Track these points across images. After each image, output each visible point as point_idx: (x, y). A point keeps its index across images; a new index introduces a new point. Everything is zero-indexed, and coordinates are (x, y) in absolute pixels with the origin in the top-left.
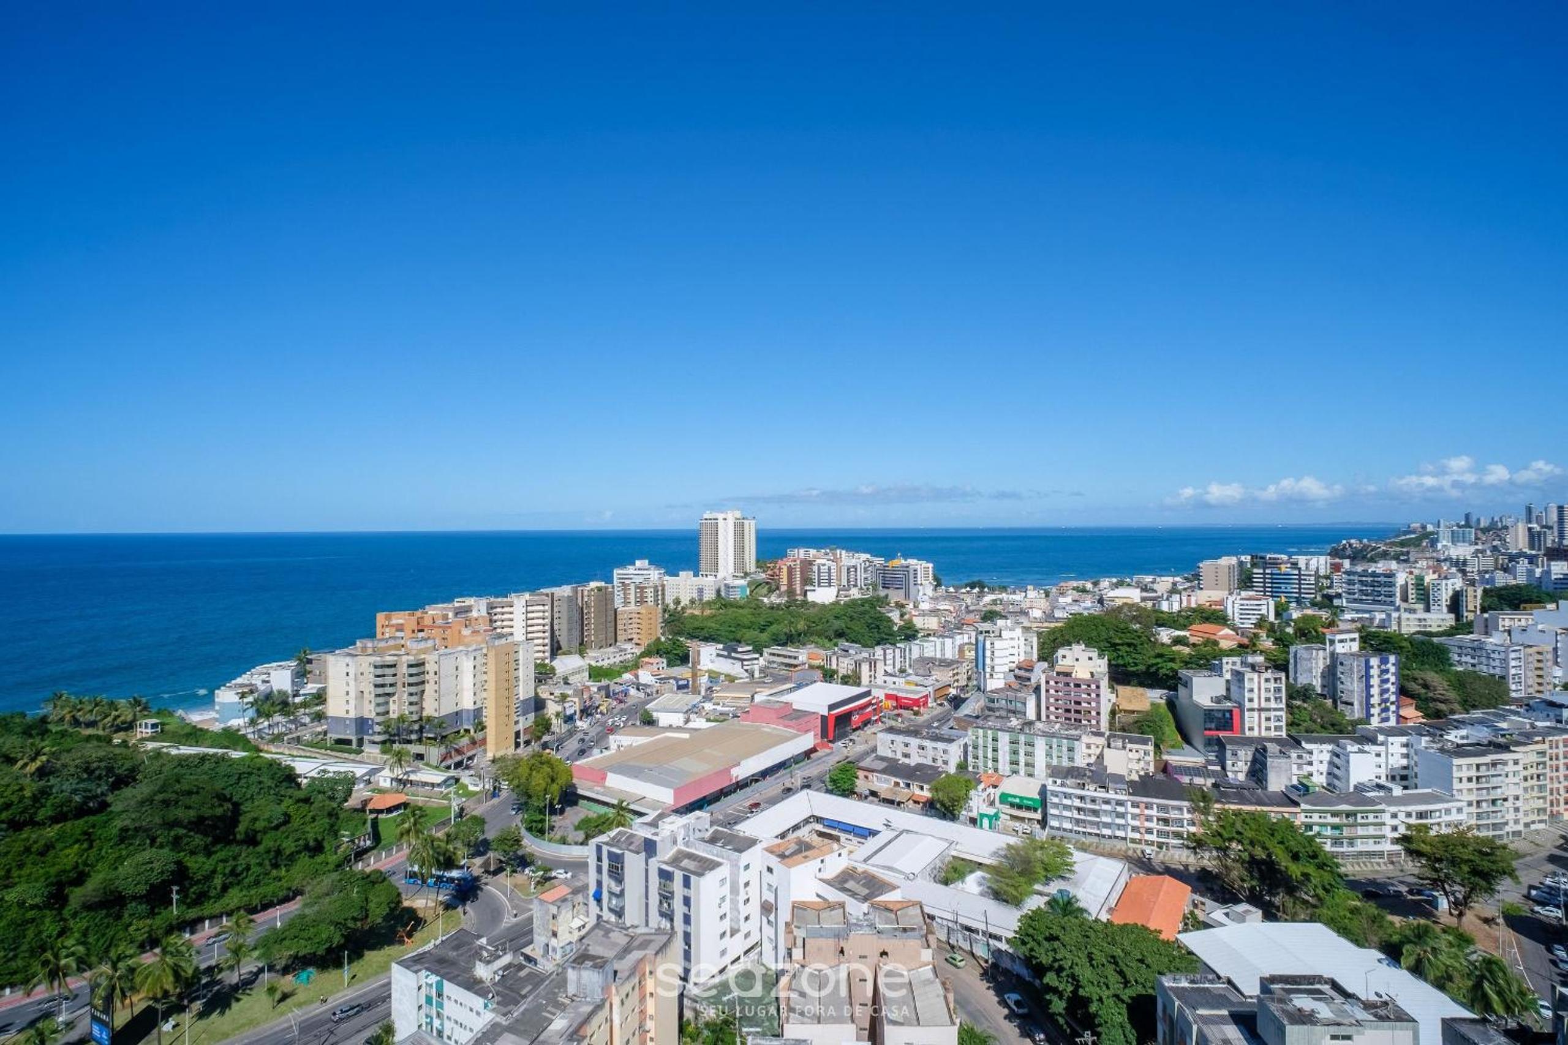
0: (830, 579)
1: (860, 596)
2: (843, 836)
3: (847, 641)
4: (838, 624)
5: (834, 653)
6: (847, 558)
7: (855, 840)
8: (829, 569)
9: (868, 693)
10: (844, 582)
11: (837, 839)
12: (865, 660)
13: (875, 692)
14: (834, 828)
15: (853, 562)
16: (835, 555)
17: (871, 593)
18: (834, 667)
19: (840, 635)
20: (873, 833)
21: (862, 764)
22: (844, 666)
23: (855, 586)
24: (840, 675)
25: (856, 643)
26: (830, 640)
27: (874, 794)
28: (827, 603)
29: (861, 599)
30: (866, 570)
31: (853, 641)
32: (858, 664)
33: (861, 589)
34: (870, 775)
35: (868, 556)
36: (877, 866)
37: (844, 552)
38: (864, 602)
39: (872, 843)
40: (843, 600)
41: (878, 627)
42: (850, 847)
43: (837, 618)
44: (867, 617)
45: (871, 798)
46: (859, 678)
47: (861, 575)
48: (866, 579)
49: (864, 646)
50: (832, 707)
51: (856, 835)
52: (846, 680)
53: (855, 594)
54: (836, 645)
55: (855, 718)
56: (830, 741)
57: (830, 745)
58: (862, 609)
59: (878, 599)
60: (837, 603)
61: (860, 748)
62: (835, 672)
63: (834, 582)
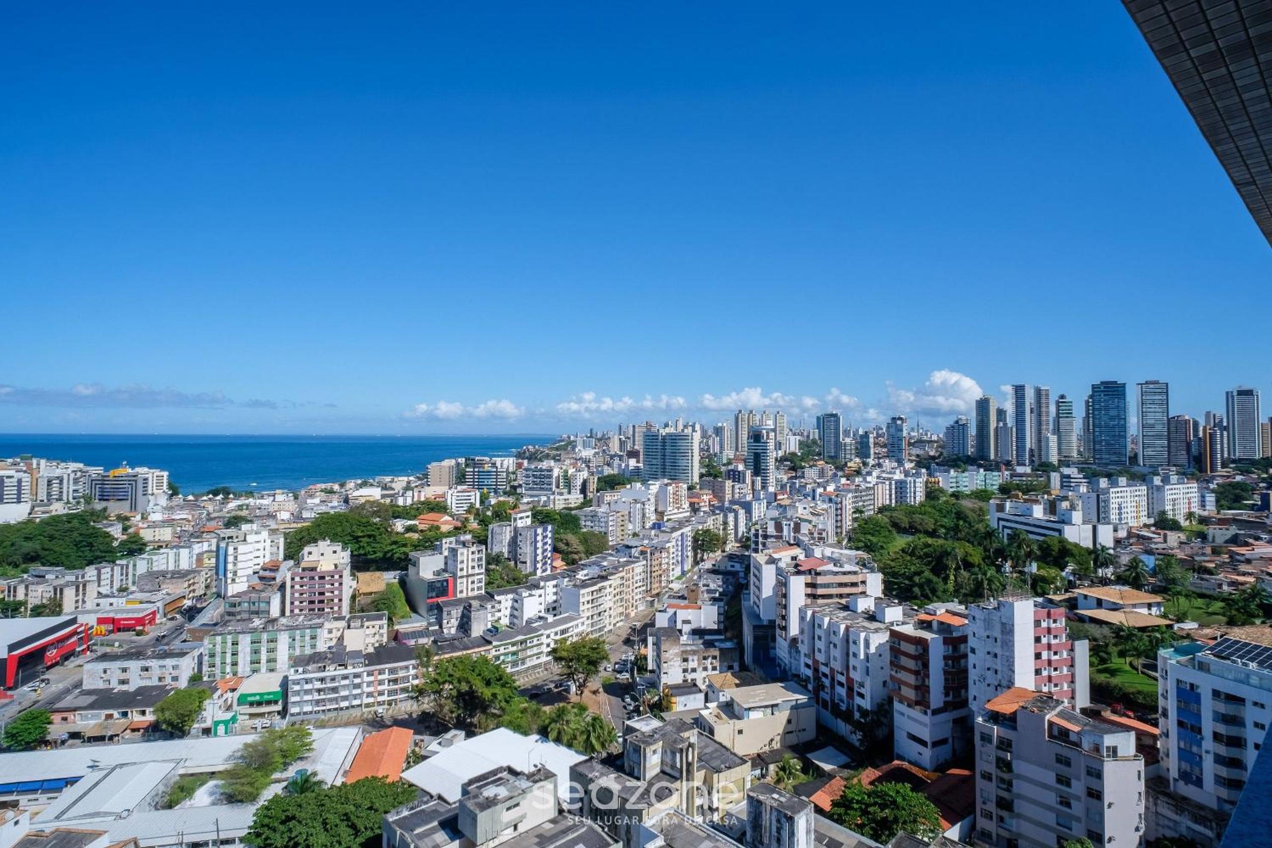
0: (19, 494)
1: (66, 511)
2: (23, 799)
3: (43, 565)
4: (28, 547)
5: (22, 582)
6: (46, 469)
7: (43, 798)
8: (20, 481)
9: (73, 621)
10: (42, 495)
11: (14, 805)
12: (67, 584)
13: (81, 619)
14: (11, 792)
15: (58, 472)
16: (29, 466)
17: (82, 507)
18: (21, 596)
19: (32, 558)
20: (71, 781)
21: (58, 705)
22: (39, 594)
23: (60, 499)
24: (30, 606)
25: (58, 565)
26: (16, 566)
27: (75, 735)
28: (13, 522)
29: (67, 515)
30: (76, 481)
31: (52, 564)
32: (59, 591)
33: (68, 502)
34: (70, 716)
35: (81, 465)
36: (75, 818)
37: (43, 462)
38: (70, 518)
39: (69, 794)
40: (40, 516)
41: (91, 545)
42: (33, 808)
43: (27, 539)
44: (75, 534)
45: (71, 742)
46: (60, 606)
47: (69, 488)
48: (75, 491)
49: (68, 568)
50: (12, 647)
51: (45, 791)
52: (38, 611)
53: (58, 509)
54: (25, 571)
55: (52, 653)
56: (10, 689)
57: (9, 693)
58: (68, 526)
59: (93, 513)
60: (29, 521)
61: (55, 688)
62: (24, 603)
63: (26, 495)
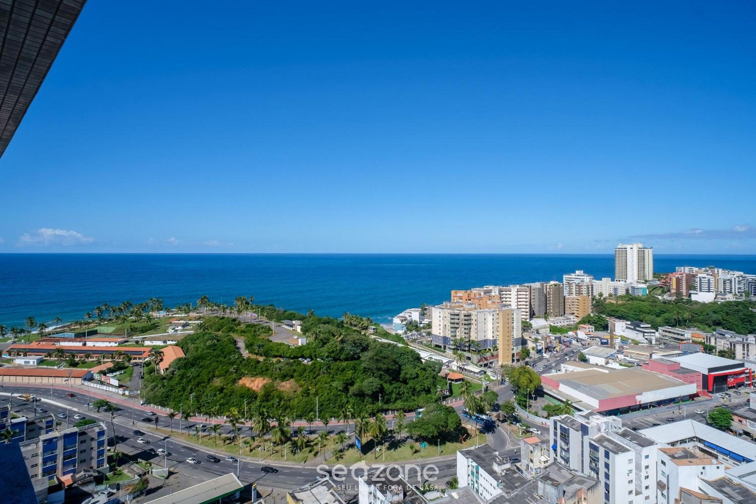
0: (709, 287)
1: (734, 300)
2: (720, 456)
3: (724, 328)
4: (715, 317)
5: (713, 335)
6: (722, 274)
7: (731, 461)
8: (709, 280)
9: (742, 365)
10: (721, 289)
11: (716, 457)
12: (738, 342)
13: (747, 365)
14: (714, 449)
15: (729, 277)
16: (713, 272)
17: (744, 298)
18: (713, 343)
19: (718, 323)
20: (748, 461)
21: (736, 412)
22: (722, 344)
23: (731, 292)
24: (718, 350)
25: (731, 330)
26: (710, 326)
27: (747, 434)
28: (707, 302)
29: (735, 302)
30: (739, 282)
31: (728, 329)
32: (733, 345)
33: (735, 294)
34: (744, 421)
35: (742, 273)
36: (746, 482)
37: (720, 270)
38: (737, 304)
39: (744, 468)
40: (720, 301)
41: (750, 322)
42: (725, 464)
43: (715, 312)
44: (741, 314)
45: (744, 436)
46: (734, 354)
47: (736, 286)
48: (739, 288)
49: (737, 333)
50: (711, 370)
51: (731, 458)
52: (722, 354)
53: (730, 297)
54: (714, 330)
55: (731, 380)
56: (710, 392)
57: (710, 394)
58: (735, 308)
59: (751, 302)
60: (715, 303)
61: (735, 400)
62: (714, 348)
63: (712, 288)
